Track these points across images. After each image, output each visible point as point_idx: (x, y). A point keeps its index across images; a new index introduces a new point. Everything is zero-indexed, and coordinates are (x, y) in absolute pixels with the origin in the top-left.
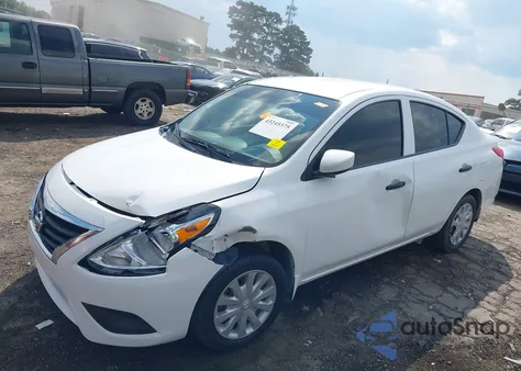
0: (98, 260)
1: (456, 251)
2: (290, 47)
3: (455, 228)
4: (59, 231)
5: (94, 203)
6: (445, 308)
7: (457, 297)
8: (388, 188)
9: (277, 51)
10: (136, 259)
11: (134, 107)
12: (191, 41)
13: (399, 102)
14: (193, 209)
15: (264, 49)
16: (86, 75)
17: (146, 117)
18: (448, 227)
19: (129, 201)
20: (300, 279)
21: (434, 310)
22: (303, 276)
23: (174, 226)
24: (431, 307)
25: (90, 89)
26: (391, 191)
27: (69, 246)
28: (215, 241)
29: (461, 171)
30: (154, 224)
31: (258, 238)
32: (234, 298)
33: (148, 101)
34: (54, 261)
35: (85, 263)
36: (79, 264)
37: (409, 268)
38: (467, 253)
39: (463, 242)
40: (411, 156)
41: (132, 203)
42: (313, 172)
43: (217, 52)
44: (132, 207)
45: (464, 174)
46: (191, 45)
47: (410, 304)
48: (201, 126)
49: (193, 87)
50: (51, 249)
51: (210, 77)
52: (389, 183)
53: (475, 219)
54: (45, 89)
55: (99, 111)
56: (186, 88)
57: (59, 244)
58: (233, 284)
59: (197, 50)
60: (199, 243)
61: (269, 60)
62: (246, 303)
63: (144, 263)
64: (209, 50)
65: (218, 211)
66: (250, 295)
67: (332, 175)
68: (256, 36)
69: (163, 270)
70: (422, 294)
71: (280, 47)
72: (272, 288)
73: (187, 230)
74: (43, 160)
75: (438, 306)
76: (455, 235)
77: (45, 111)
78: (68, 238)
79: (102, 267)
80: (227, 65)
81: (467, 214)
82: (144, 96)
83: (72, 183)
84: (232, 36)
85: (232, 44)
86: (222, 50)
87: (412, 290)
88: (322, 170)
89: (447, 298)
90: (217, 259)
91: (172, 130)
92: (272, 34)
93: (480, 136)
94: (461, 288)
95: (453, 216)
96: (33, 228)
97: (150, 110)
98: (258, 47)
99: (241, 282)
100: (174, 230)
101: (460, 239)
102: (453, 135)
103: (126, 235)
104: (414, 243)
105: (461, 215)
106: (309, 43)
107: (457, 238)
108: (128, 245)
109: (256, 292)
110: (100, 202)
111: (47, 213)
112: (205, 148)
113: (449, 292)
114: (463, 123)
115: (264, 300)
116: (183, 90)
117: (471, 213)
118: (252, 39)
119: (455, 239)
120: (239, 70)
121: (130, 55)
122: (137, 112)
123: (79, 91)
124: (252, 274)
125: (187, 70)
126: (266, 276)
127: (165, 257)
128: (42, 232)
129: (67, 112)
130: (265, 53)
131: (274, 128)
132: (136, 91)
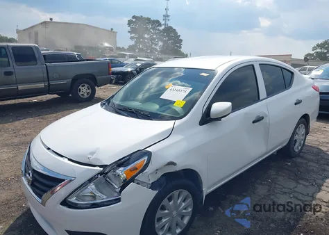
0: (73, 200)
1: (298, 155)
2: (168, 40)
3: (296, 140)
4: (44, 183)
5: (66, 160)
6: (301, 195)
7: (306, 186)
8: (253, 122)
9: (160, 43)
10: (98, 194)
11: (78, 90)
12: (106, 45)
13: (253, 66)
14: (133, 155)
15: (153, 43)
16: (45, 75)
17: (86, 96)
18: (292, 141)
19: (89, 156)
20: (206, 190)
21: (294, 197)
22: (209, 188)
23: (122, 169)
24: (292, 196)
25: (49, 83)
26: (256, 124)
27: (52, 193)
28: (150, 175)
29: (296, 104)
30: (108, 170)
31: (177, 168)
32: (166, 211)
33: (86, 86)
34: (43, 203)
35: (65, 203)
36: (62, 204)
37: (271, 171)
38: (305, 156)
39: (301, 149)
40: (264, 99)
41: (92, 157)
42: (207, 118)
43: (123, 49)
44: (92, 160)
45: (298, 105)
46: (107, 47)
47: (278, 195)
48: (125, 98)
49: (113, 73)
50: (40, 196)
51: (122, 65)
52: (254, 119)
53: (307, 133)
54: (21, 87)
55: (56, 96)
56: (109, 74)
57: (45, 192)
58: (165, 202)
59: (111, 49)
60: (140, 177)
61: (156, 50)
62: (174, 213)
63: (105, 197)
64: (119, 49)
65: (149, 154)
66: (177, 207)
67: (219, 119)
68: (146, 36)
69: (118, 200)
70: (284, 188)
71: (162, 41)
72: (190, 200)
73: (131, 170)
74: (24, 133)
75: (296, 195)
76: (296, 145)
77: (21, 101)
78: (51, 187)
79: (77, 204)
80: (131, 57)
81: (302, 131)
82: (83, 83)
83: (49, 149)
84: (131, 38)
85: (132, 43)
86: (126, 47)
87: (277, 186)
88: (212, 117)
89: (300, 188)
90: (153, 186)
91: (108, 103)
92: (156, 34)
93: (304, 80)
94: (307, 180)
95: (294, 133)
96: (26, 183)
97: (88, 91)
98: (149, 43)
99: (170, 200)
100: (122, 172)
101: (300, 147)
102: (287, 82)
103: (90, 180)
104: (272, 154)
105: (298, 132)
106: (179, 36)
107: (298, 147)
108: (92, 186)
109: (180, 204)
110: (69, 160)
111: (34, 171)
112: (133, 112)
113: (300, 184)
114: (292, 73)
115: (185, 209)
116: (108, 76)
117: (304, 130)
118: (144, 38)
119: (297, 148)
120: (139, 58)
121: (71, 58)
122: (80, 93)
123: (42, 85)
124: (176, 193)
125: (109, 63)
126: (185, 193)
127: (118, 190)
128: (32, 185)
129: (34, 99)
130: (153, 46)
131: (176, 94)
132: (78, 80)
